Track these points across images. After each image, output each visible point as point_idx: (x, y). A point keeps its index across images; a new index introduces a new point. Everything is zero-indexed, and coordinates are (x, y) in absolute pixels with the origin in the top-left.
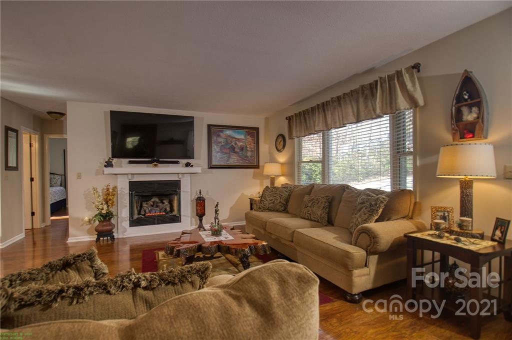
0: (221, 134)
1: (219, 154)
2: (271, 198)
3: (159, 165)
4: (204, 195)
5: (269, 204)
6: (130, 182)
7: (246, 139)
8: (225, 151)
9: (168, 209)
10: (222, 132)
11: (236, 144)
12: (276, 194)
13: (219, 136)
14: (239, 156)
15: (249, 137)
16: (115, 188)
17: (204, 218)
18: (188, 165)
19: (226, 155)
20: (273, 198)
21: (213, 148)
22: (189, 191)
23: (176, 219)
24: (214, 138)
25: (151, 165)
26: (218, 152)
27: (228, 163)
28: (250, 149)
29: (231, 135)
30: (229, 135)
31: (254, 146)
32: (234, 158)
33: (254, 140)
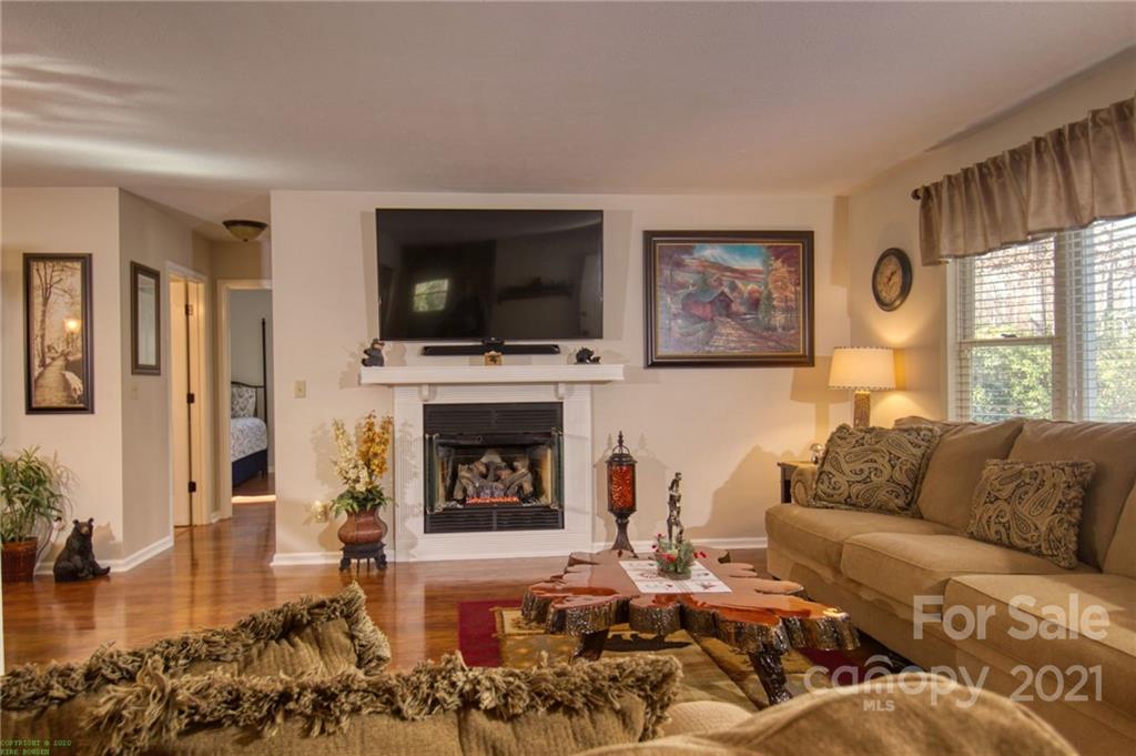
0: (687, 259)
1: (680, 321)
2: (858, 466)
3: (504, 358)
4: (631, 447)
5: (850, 484)
6: (425, 406)
7: (769, 272)
8: (699, 311)
9: (528, 488)
10: (691, 254)
11: (734, 288)
12: (875, 451)
13: (679, 265)
14: (746, 329)
15: (778, 264)
16: (388, 423)
17: (632, 519)
18: (584, 357)
19: (699, 326)
20: (865, 467)
21: (660, 303)
22: (588, 435)
23: (550, 518)
24: (664, 272)
25: (482, 358)
26: (676, 316)
27: (707, 349)
28: (783, 305)
29: (720, 260)
30: (712, 260)
31: (796, 293)
32: (728, 335)
33: (796, 272)
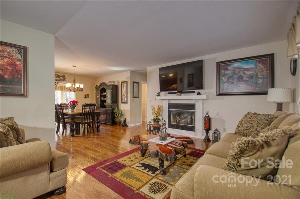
0: (229, 67)
1: (226, 84)
2: (247, 125)
6: (169, 104)
7: (256, 68)
8: (232, 81)
10: (230, 66)
11: (244, 73)
13: (227, 69)
14: (248, 84)
15: (260, 65)
18: (199, 94)
19: (233, 84)
21: (221, 80)
23: (193, 129)
24: (222, 72)
26: (225, 82)
28: (262, 77)
29: (239, 66)
30: (237, 67)
31: (267, 73)
32: (242, 86)
33: (267, 67)
